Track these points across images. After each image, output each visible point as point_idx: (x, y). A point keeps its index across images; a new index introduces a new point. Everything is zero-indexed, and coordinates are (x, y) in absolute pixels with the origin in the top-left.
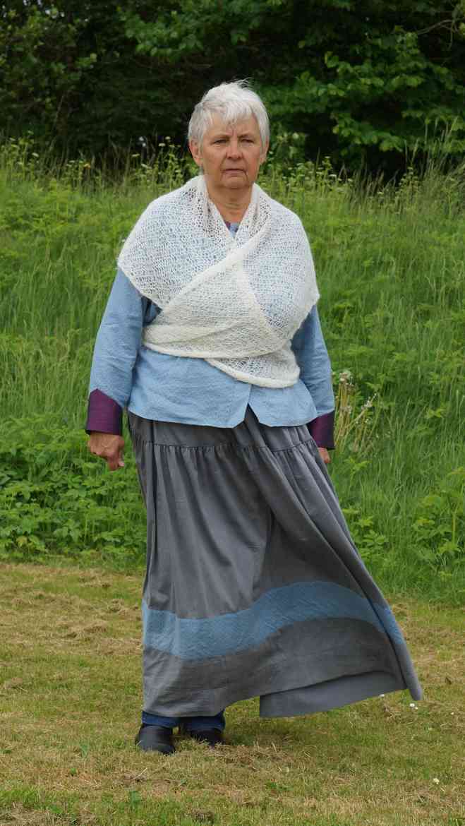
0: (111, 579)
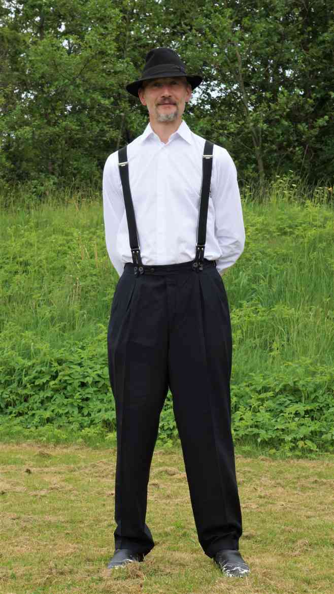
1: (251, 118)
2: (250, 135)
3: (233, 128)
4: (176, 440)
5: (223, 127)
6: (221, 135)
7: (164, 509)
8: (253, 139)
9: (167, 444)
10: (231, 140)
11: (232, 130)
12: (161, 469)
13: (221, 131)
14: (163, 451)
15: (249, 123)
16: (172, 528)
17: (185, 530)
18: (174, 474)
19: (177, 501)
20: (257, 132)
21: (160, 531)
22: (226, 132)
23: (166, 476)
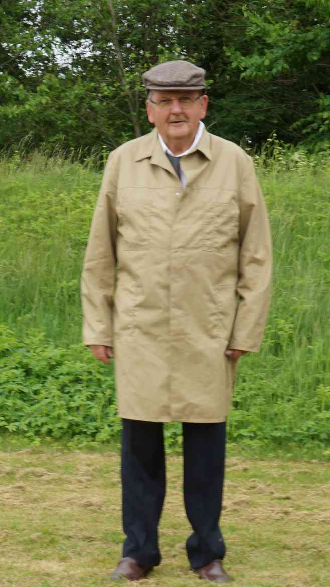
0: (248, 465)
1: (128, 80)
2: (126, 100)
3: (107, 90)
4: (44, 438)
5: (96, 90)
6: (94, 98)
7: (30, 514)
8: (130, 104)
9: (35, 442)
10: (105, 104)
11: (106, 93)
12: (28, 470)
13: (95, 94)
14: (29, 450)
15: (124, 86)
16: (39, 534)
17: (53, 536)
18: (42, 476)
19: (45, 505)
20: (134, 95)
21: (26, 538)
22: (100, 95)
23: (33, 478)
